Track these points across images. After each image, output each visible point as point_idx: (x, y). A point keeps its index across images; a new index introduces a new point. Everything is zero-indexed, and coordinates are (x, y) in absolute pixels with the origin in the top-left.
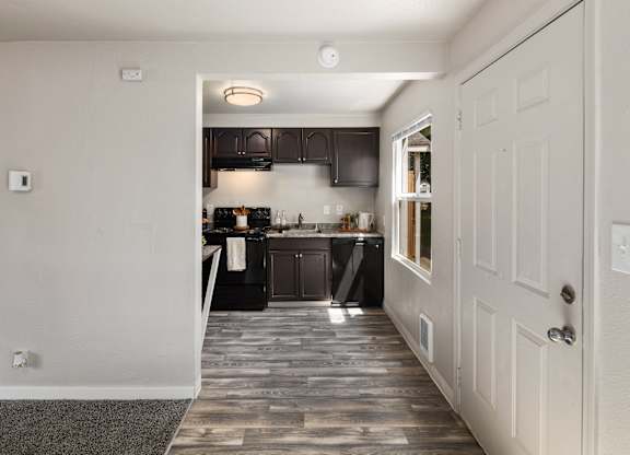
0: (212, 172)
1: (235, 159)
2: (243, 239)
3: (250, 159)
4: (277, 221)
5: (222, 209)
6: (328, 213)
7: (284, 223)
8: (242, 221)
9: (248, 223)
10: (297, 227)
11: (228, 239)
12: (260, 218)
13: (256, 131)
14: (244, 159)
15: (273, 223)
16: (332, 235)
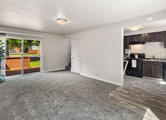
0: (129, 46)
1: (135, 42)
2: (136, 60)
3: (139, 42)
4: (147, 57)
5: (132, 54)
6: (164, 55)
7: (149, 58)
8: (137, 57)
9: (138, 57)
10: (153, 59)
11: (132, 60)
12: (142, 56)
13: (140, 35)
14: (137, 42)
15: (146, 57)
16: (163, 61)
